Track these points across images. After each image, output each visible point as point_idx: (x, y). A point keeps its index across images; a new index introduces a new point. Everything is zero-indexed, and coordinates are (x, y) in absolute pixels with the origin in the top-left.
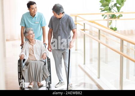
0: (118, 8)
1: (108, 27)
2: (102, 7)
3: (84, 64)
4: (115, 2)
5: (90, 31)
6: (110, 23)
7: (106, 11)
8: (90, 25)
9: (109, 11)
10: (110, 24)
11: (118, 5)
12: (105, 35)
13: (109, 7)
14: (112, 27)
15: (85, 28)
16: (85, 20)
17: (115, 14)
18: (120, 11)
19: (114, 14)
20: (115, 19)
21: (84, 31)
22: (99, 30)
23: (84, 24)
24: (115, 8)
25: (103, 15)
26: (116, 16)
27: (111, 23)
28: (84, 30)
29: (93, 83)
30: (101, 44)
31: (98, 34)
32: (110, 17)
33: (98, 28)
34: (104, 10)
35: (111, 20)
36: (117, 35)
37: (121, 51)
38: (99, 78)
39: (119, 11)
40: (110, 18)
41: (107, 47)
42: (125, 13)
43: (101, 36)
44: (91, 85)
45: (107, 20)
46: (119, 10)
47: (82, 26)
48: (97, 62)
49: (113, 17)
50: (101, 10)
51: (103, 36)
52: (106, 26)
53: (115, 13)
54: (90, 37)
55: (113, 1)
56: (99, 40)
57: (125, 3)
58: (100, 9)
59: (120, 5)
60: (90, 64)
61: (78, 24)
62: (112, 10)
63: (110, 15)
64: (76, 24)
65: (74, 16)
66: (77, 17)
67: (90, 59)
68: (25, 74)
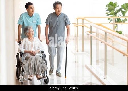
0: (124, 13)
1: (114, 30)
2: (108, 12)
3: (91, 65)
4: (120, 7)
5: (96, 34)
6: (115, 26)
7: (112, 15)
8: (97, 28)
9: (114, 15)
11: (123, 10)
12: (111, 38)
13: (115, 11)
14: (118, 31)
15: (92, 31)
16: (91, 23)
17: (121, 19)
18: (125, 16)
20: (120, 23)
21: (91, 33)
22: (106, 33)
23: (91, 26)
24: (120, 13)
25: (108, 19)
26: (121, 20)
27: (117, 26)
28: (91, 32)
30: (107, 46)
31: (104, 37)
33: (104, 31)
34: (110, 15)
35: (117, 23)
36: (123, 38)
37: (127, 53)
41: (113, 49)
43: (107, 38)
45: (112, 24)
47: (89, 28)
48: (104, 63)
49: (119, 21)
51: (109, 38)
52: (112, 29)
53: (120, 17)
54: (97, 39)
55: (118, 6)
56: (105, 42)
58: (106, 13)
59: (125, 9)
60: (97, 65)
61: (85, 26)
62: (117, 14)
63: (115, 19)
64: (83, 27)
65: (81, 19)
66: (84, 20)
67: (97, 61)
68: (25, 67)
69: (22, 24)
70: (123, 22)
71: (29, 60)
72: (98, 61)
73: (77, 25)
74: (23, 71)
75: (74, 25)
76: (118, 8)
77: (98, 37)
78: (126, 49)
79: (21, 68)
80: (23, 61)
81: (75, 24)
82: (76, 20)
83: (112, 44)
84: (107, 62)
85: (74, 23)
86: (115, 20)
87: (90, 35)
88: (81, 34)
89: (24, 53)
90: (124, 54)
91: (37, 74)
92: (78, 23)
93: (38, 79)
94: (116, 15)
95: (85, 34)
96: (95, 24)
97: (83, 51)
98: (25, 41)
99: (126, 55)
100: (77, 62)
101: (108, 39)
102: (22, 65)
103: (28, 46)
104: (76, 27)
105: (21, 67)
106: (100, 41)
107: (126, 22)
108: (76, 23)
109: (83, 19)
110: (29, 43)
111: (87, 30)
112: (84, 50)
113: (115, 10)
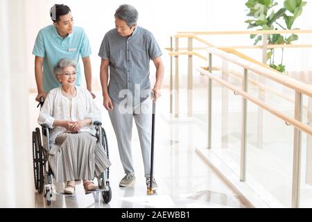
0: (289, 21)
1: (265, 62)
2: (251, 18)
3: (209, 148)
4: (281, 6)
5: (223, 72)
6: (268, 53)
7: (260, 27)
8: (224, 58)
9: (266, 25)
10: (269, 56)
11: (288, 13)
12: (257, 82)
13: (267, 17)
14: (275, 63)
15: (213, 65)
16: (211, 46)
17: (281, 34)
18: (293, 27)
19: (278, 33)
20: (281, 45)
21: (211, 72)
22: (246, 70)
23: (210, 55)
24: (281, 20)
25: (252, 36)
26: (283, 37)
27: (271, 53)
28: (209, 69)
29: (229, 193)
30: (249, 102)
31: (241, 80)
32: (268, 41)
33: (242, 66)
34: (255, 25)
35: (272, 46)
36: (286, 82)
37: (295, 118)
38: (243, 180)
39: (289, 28)
40: (270, 43)
41: (261, 108)
42: (304, 32)
43: (248, 83)
44: (224, 197)
45: (261, 47)
46: (291, 25)
47: (206, 60)
48: (239, 143)
49: (277, 39)
50: (248, 24)
51: (254, 83)
52: (260, 60)
53: (280, 31)
54: (223, 85)
55: (276, 4)
56: (244, 93)
57: (303, 8)
58: (247, 22)
59: (293, 12)
60: (222, 147)
61: (196, 55)
62: (274, 24)
63: (269, 35)
64: (190, 56)
65: (186, 36)
66: (194, 40)
67: (222, 137)
68: (56, 163)
69: (42, 55)
70: (288, 41)
71: (63, 145)
72: (225, 139)
73: (177, 53)
74: (51, 172)
75: (169, 51)
76: (276, 9)
77: (227, 81)
78: (294, 109)
79: (44, 164)
80: (50, 148)
81: (171, 49)
82: (174, 39)
83: (259, 97)
84: (248, 140)
85: (169, 47)
86: (269, 39)
87: (207, 76)
88: (186, 73)
89: (51, 127)
90: (288, 122)
91: (84, 180)
92: (179, 47)
93: (88, 191)
94: (269, 27)
95: (196, 74)
96: (219, 48)
97: (190, 114)
98: (55, 95)
99: (294, 124)
100: (177, 142)
101: (250, 86)
102: (46, 157)
103: (62, 110)
104: (173, 56)
105: (45, 161)
106: (231, 89)
107: (293, 43)
108: (174, 46)
109: (191, 38)
110: (64, 102)
111: (199, 63)
112: (193, 113)
113: (269, 13)
